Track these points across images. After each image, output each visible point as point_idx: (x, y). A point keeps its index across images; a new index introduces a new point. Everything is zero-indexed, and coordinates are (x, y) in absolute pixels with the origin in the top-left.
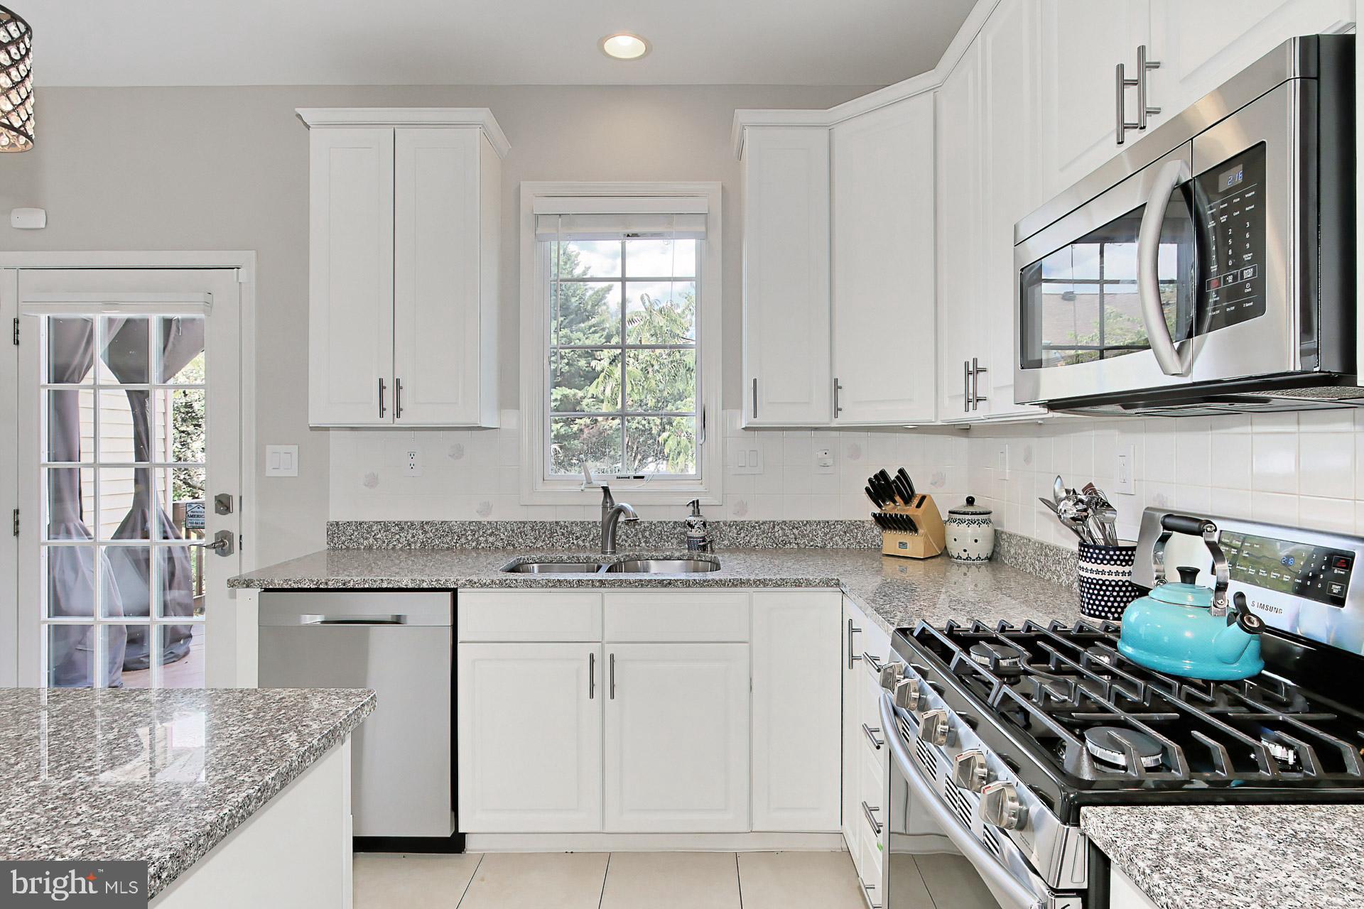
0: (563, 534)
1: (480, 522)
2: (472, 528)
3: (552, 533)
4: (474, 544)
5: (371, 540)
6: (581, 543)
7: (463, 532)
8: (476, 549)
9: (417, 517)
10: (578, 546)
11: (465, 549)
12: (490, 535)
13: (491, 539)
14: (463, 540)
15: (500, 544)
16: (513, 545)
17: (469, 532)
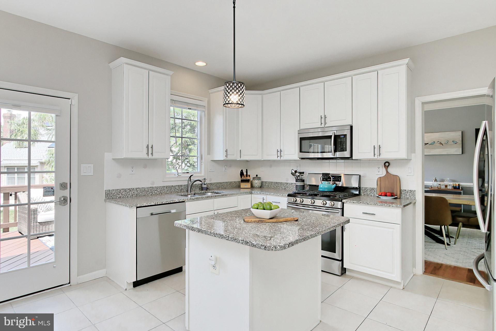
0: (174, 189)
1: (153, 187)
2: (151, 189)
3: (171, 189)
4: (151, 194)
5: (120, 195)
6: (178, 191)
7: (148, 190)
8: (151, 195)
9: (135, 187)
10: (177, 192)
11: (149, 195)
12: (155, 191)
13: (156, 192)
14: (148, 193)
15: (158, 193)
16: (161, 193)
17: (150, 190)
